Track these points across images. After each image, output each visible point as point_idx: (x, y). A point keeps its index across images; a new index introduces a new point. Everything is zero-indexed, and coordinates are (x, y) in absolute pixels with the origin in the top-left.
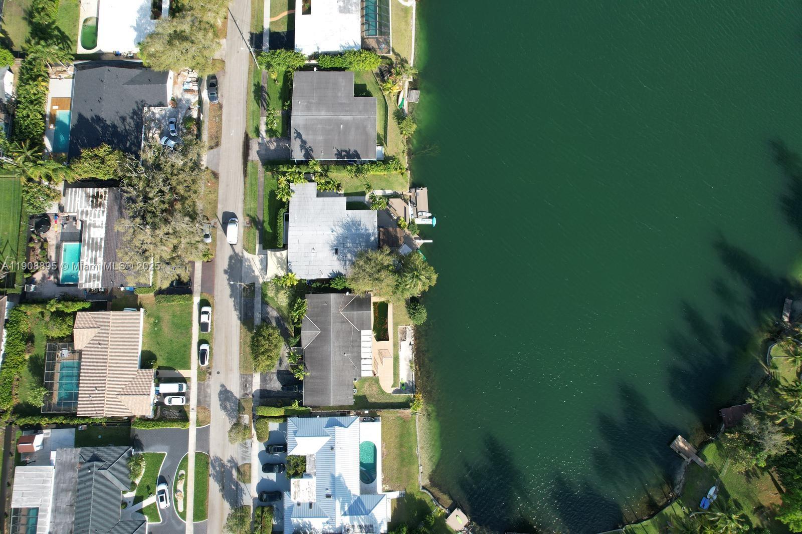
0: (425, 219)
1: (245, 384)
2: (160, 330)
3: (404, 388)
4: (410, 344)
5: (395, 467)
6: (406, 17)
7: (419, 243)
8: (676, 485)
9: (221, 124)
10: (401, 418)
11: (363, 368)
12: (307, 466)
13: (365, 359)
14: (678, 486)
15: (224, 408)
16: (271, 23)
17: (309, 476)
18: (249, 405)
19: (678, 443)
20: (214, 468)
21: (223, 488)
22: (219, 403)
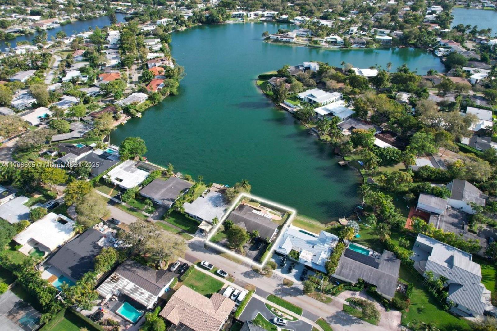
1: (247, 265)
2: (197, 287)
3: (281, 215)
11: (267, 217)
12: (296, 250)
13: (264, 216)
14: (355, 169)
15: (252, 277)
16: (110, 196)
17: (301, 251)
19: (341, 163)
20: (279, 294)
22: (249, 279)
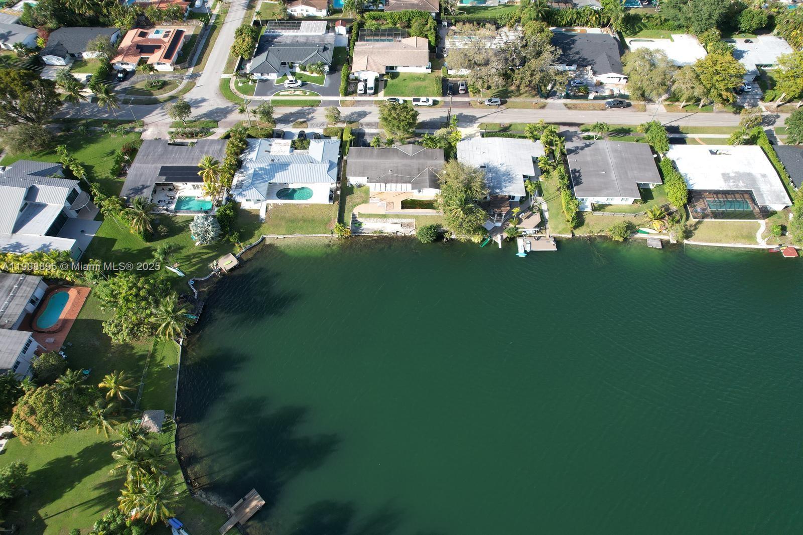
0: (523, 247)
1: (369, 125)
2: (415, 81)
3: (357, 225)
4: (397, 232)
5: (287, 215)
6: (743, 237)
7: (498, 239)
8: (206, 494)
9: (588, 110)
10: (330, 220)
11: (378, 185)
12: (299, 151)
13: (386, 186)
14: (204, 496)
15: (353, 114)
16: (693, 138)
17: (291, 151)
18: (354, 126)
19: (256, 499)
20: (308, 109)
21: (293, 114)
22: (357, 111)
